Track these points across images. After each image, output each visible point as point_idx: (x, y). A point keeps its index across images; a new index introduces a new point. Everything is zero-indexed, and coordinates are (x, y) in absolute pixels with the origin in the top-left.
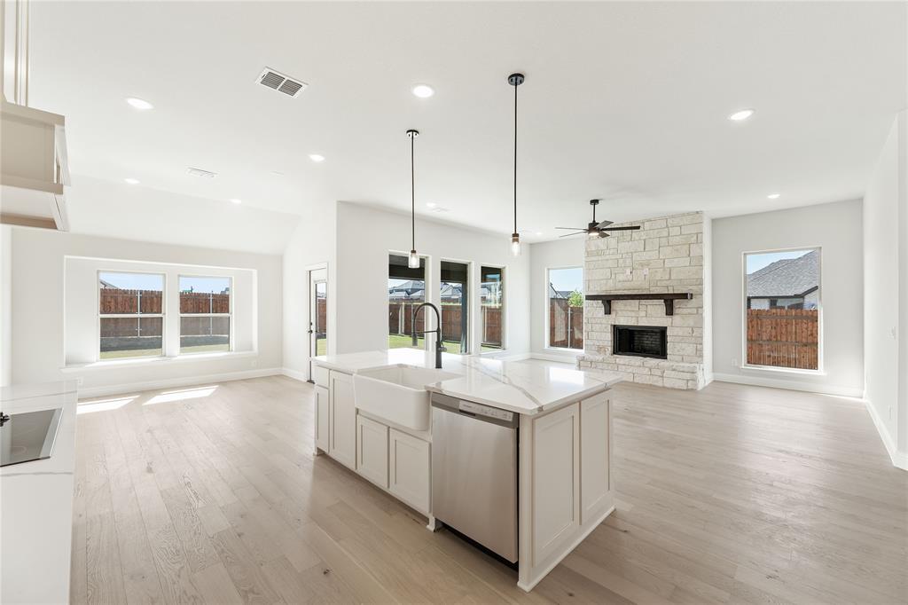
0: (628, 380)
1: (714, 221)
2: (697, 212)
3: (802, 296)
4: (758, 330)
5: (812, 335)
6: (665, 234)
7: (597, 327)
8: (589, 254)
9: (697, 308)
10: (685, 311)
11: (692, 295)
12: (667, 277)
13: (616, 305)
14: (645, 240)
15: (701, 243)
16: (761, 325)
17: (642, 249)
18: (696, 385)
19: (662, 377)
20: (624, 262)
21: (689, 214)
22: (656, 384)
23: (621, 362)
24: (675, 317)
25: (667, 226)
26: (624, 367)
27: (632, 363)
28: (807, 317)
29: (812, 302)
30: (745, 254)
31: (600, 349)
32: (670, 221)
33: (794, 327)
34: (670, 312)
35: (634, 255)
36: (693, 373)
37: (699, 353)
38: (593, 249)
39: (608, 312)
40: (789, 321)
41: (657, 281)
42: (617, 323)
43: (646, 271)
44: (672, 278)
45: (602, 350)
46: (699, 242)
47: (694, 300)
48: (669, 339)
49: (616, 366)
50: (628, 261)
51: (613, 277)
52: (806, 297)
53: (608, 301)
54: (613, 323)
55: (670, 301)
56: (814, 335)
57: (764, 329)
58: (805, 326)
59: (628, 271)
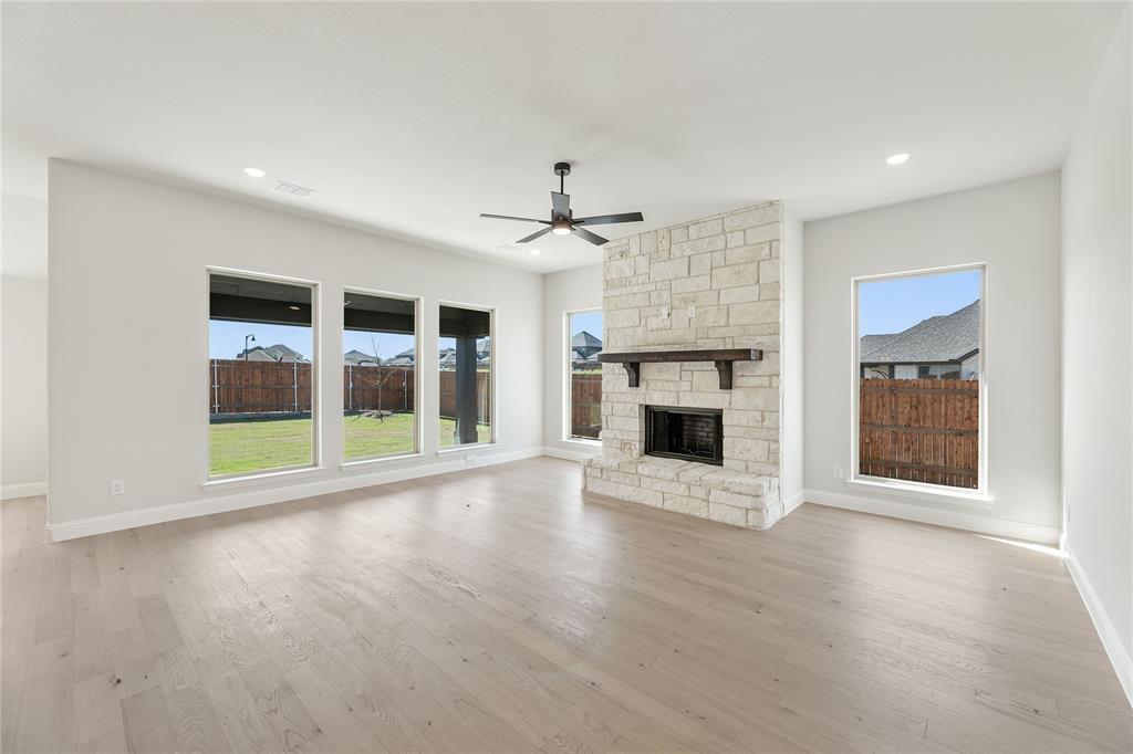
0: (654, 505)
1: (807, 226)
2: (771, 203)
3: (958, 362)
4: (891, 409)
5: (969, 418)
6: (722, 246)
7: (619, 408)
8: (609, 284)
9: (771, 376)
10: (752, 382)
11: (761, 352)
12: (723, 321)
13: (648, 370)
14: (689, 257)
15: (778, 258)
16: (896, 404)
17: (686, 275)
18: (762, 519)
19: (707, 501)
20: (660, 296)
21: (757, 207)
22: (697, 514)
23: (646, 472)
24: (734, 392)
25: (724, 231)
26: (649, 480)
27: (661, 474)
28: (962, 391)
29: (972, 370)
30: (857, 282)
31: (624, 445)
32: (728, 222)
33: (943, 406)
34: (727, 383)
35: (674, 283)
36: (757, 496)
37: (773, 458)
38: (614, 276)
39: (635, 383)
40: (936, 397)
41: (708, 328)
42: (648, 403)
43: (691, 311)
44: (731, 323)
45: (627, 447)
46: (773, 257)
47: (765, 361)
48: (726, 431)
49: (636, 477)
50: (665, 296)
51: (643, 323)
52: (964, 363)
53: (634, 364)
54: (642, 402)
55: (727, 363)
56: (972, 418)
57: (900, 409)
58: (959, 404)
59: (665, 311)
